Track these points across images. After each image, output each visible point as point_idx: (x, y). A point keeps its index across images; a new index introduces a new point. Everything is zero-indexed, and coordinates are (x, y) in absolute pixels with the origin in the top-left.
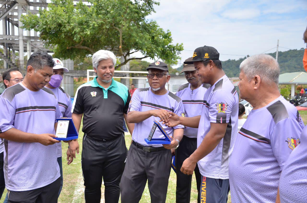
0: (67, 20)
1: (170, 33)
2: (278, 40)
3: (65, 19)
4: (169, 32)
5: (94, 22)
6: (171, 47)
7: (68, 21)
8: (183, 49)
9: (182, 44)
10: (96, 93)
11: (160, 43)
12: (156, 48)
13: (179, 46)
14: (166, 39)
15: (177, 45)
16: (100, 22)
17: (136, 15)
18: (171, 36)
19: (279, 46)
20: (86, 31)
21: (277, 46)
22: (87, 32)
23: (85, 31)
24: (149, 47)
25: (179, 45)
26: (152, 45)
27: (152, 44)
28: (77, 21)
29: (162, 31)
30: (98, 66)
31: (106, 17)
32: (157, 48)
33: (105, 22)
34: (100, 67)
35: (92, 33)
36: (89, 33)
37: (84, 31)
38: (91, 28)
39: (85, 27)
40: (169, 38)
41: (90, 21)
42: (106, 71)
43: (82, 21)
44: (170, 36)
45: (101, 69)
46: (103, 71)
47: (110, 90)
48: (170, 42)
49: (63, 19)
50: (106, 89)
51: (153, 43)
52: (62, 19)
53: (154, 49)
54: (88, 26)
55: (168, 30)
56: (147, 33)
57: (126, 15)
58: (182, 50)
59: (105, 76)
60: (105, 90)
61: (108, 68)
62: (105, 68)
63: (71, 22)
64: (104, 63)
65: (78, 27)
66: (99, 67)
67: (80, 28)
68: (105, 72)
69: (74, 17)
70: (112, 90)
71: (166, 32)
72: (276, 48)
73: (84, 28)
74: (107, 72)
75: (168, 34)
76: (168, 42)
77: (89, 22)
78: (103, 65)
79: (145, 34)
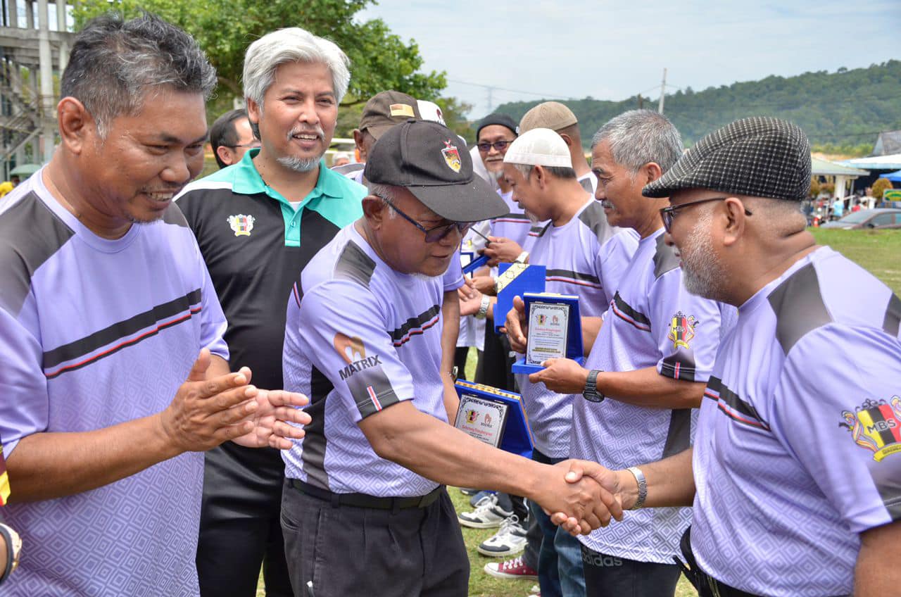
0: (179, 18)
1: (416, 46)
2: (665, 70)
3: (174, 16)
4: (414, 44)
5: (239, 25)
6: (418, 80)
7: (181, 19)
8: (446, 86)
9: (445, 73)
10: (250, 220)
11: (392, 70)
12: (382, 81)
13: (437, 78)
14: (406, 62)
15: (433, 75)
16: (252, 25)
17: (332, 11)
18: (419, 55)
19: (667, 82)
20: (222, 43)
21: (661, 83)
22: (222, 47)
23: (219, 43)
24: (365, 80)
25: (437, 75)
26: (373, 75)
27: (373, 71)
28: (200, 20)
29: (397, 42)
30: (266, 91)
31: (266, 10)
32: (385, 81)
33: (262, 21)
34: (276, 94)
35: (234, 48)
36: (227, 48)
37: (216, 42)
38: (231, 37)
39: (219, 33)
40: (412, 59)
41: (231, 20)
42: (302, 113)
43: (212, 20)
44: (415, 54)
45: (282, 103)
46: (289, 111)
47: (310, 208)
48: (416, 68)
49: (170, 14)
50: (297, 206)
51: (376, 69)
52: (168, 17)
53: (377, 85)
54: (226, 33)
55: (412, 40)
56: (358, 51)
57: (309, 11)
58: (443, 88)
59: (294, 136)
60: (293, 211)
61: (310, 102)
62: (297, 98)
63: (187, 21)
64: (296, 76)
65: (203, 35)
66: (270, 95)
67: (206, 35)
68: (296, 120)
69: (194, 11)
70: (323, 210)
71: (407, 45)
72: (660, 88)
73: (217, 37)
74: (303, 117)
75: (410, 48)
76: (409, 67)
77: (229, 23)
78: (292, 86)
79: (354, 51)
